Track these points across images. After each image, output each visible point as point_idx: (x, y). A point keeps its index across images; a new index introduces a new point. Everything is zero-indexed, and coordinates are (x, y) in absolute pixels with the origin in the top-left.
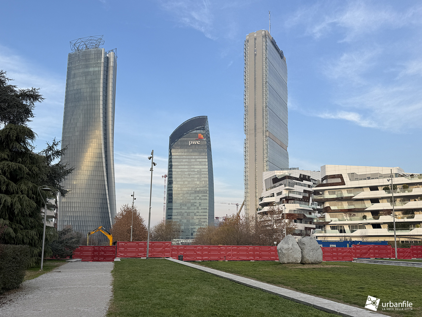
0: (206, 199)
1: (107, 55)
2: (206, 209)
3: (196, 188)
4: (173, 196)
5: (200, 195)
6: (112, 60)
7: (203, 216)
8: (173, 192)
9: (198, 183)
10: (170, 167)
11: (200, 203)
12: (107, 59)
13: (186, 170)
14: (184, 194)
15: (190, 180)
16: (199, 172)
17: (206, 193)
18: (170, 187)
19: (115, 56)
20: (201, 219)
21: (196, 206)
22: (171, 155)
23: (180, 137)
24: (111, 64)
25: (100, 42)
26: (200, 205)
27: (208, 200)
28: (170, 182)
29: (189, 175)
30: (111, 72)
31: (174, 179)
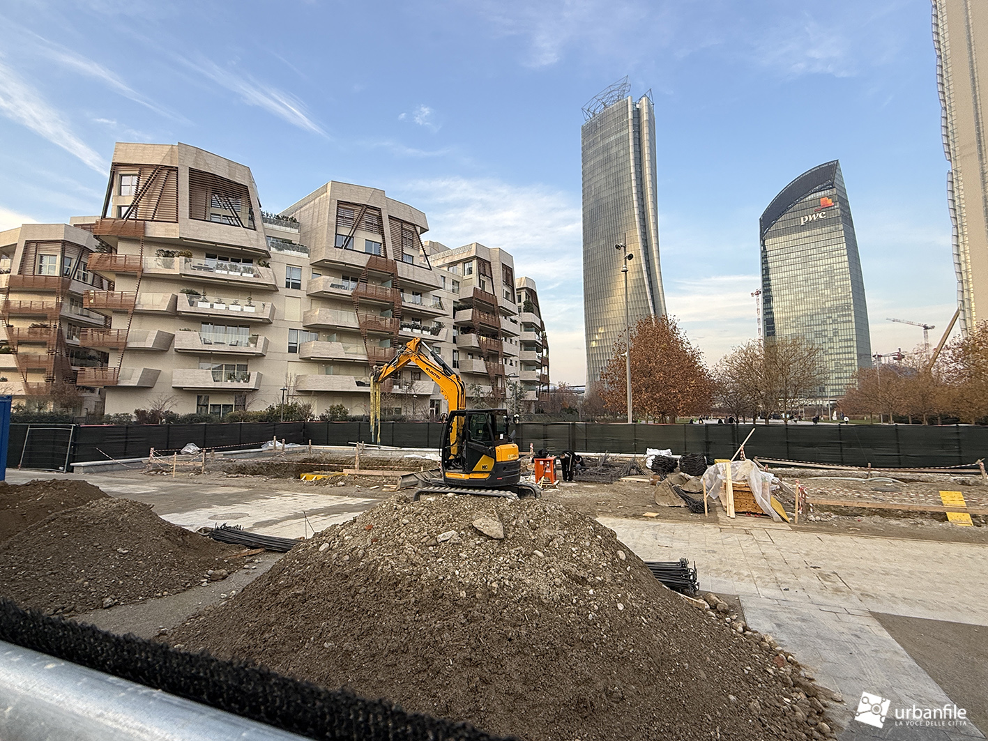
0: (850, 321)
1: (638, 106)
2: (852, 340)
3: (824, 303)
4: (776, 322)
5: (835, 316)
6: (645, 111)
7: (845, 353)
8: (776, 316)
9: (827, 292)
10: (766, 272)
11: (836, 329)
12: (637, 113)
13: (798, 272)
14: (798, 318)
15: (806, 289)
16: (830, 272)
17: (849, 309)
18: (768, 309)
19: (649, 104)
20: (840, 359)
21: (825, 336)
22: (764, 250)
23: (781, 215)
24: (645, 117)
25: (624, 91)
26: (835, 334)
27: (854, 324)
28: (768, 300)
29: (806, 281)
30: (645, 130)
31: (774, 293)
